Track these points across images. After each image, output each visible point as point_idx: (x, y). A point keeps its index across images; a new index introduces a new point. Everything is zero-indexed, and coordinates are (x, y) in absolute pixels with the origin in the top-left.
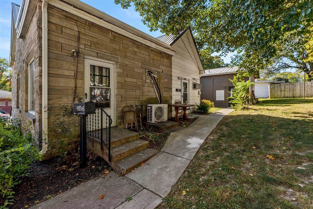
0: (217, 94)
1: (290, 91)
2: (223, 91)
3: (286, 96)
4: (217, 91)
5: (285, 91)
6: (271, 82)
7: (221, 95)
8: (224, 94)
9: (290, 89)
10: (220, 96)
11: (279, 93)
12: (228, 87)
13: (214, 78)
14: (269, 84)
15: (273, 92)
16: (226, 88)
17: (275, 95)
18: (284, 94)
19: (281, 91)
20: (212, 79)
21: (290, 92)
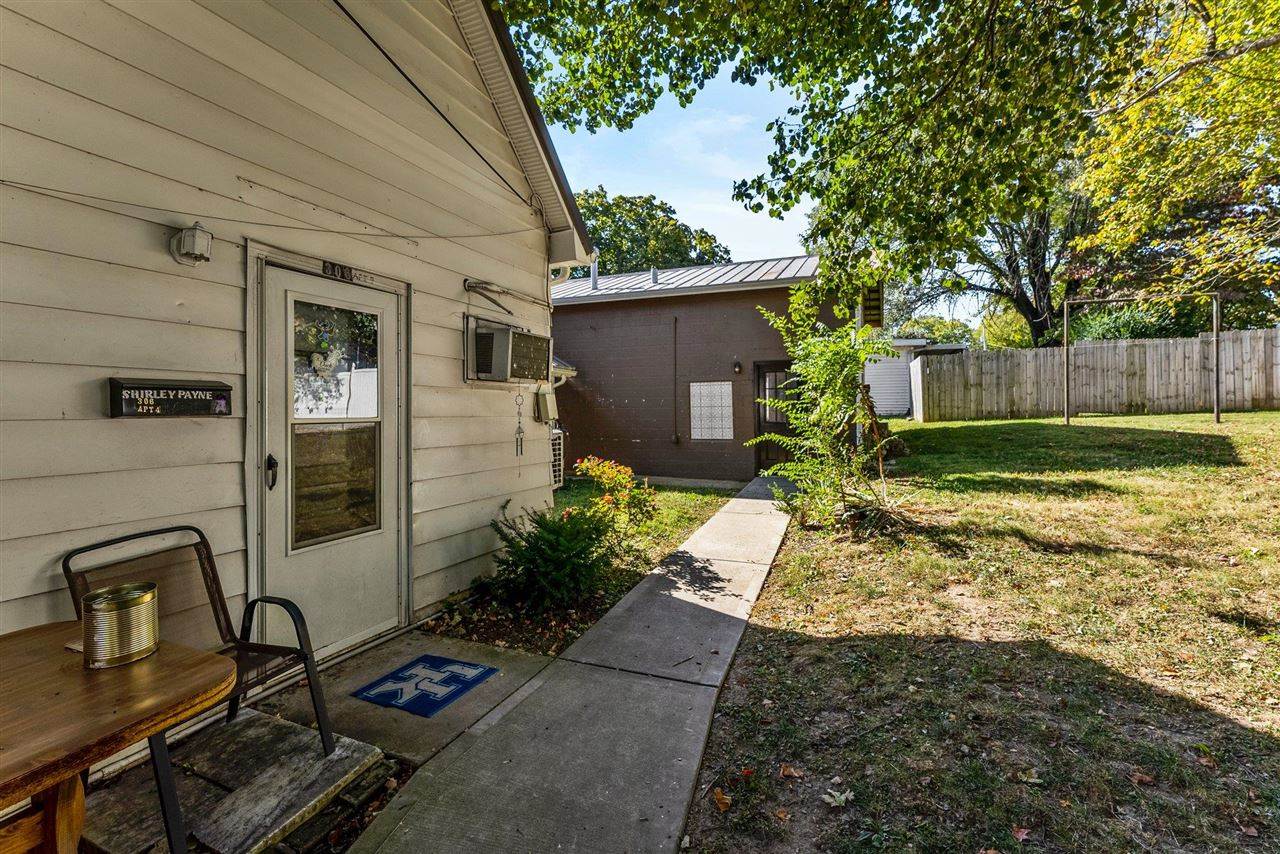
0: (694, 402)
1: (998, 384)
2: (726, 388)
3: (986, 408)
4: (695, 388)
5: (981, 385)
6: (916, 347)
7: (717, 411)
8: (728, 401)
9: (998, 378)
10: (712, 417)
11: (958, 394)
12: (749, 367)
13: (680, 312)
14: (909, 352)
15: (937, 392)
16: (740, 372)
17: (942, 404)
18: (979, 402)
19: (966, 386)
20: (668, 315)
21: (998, 392)
